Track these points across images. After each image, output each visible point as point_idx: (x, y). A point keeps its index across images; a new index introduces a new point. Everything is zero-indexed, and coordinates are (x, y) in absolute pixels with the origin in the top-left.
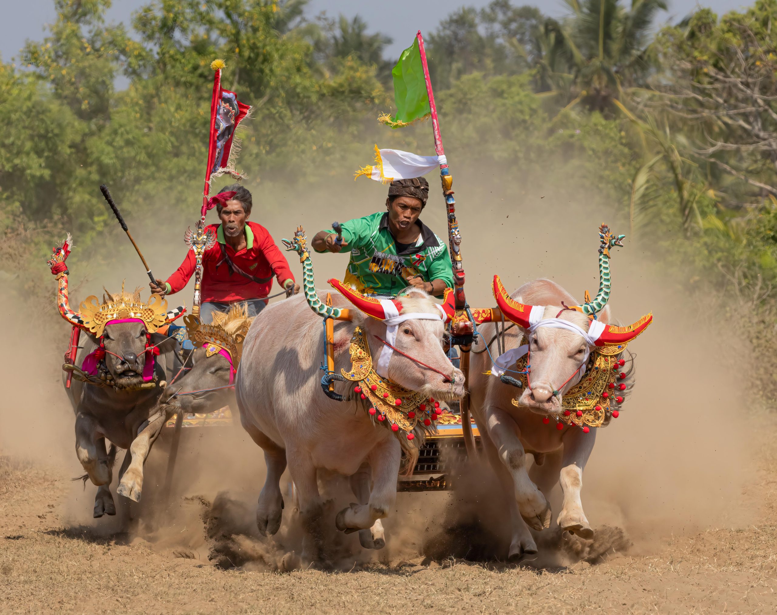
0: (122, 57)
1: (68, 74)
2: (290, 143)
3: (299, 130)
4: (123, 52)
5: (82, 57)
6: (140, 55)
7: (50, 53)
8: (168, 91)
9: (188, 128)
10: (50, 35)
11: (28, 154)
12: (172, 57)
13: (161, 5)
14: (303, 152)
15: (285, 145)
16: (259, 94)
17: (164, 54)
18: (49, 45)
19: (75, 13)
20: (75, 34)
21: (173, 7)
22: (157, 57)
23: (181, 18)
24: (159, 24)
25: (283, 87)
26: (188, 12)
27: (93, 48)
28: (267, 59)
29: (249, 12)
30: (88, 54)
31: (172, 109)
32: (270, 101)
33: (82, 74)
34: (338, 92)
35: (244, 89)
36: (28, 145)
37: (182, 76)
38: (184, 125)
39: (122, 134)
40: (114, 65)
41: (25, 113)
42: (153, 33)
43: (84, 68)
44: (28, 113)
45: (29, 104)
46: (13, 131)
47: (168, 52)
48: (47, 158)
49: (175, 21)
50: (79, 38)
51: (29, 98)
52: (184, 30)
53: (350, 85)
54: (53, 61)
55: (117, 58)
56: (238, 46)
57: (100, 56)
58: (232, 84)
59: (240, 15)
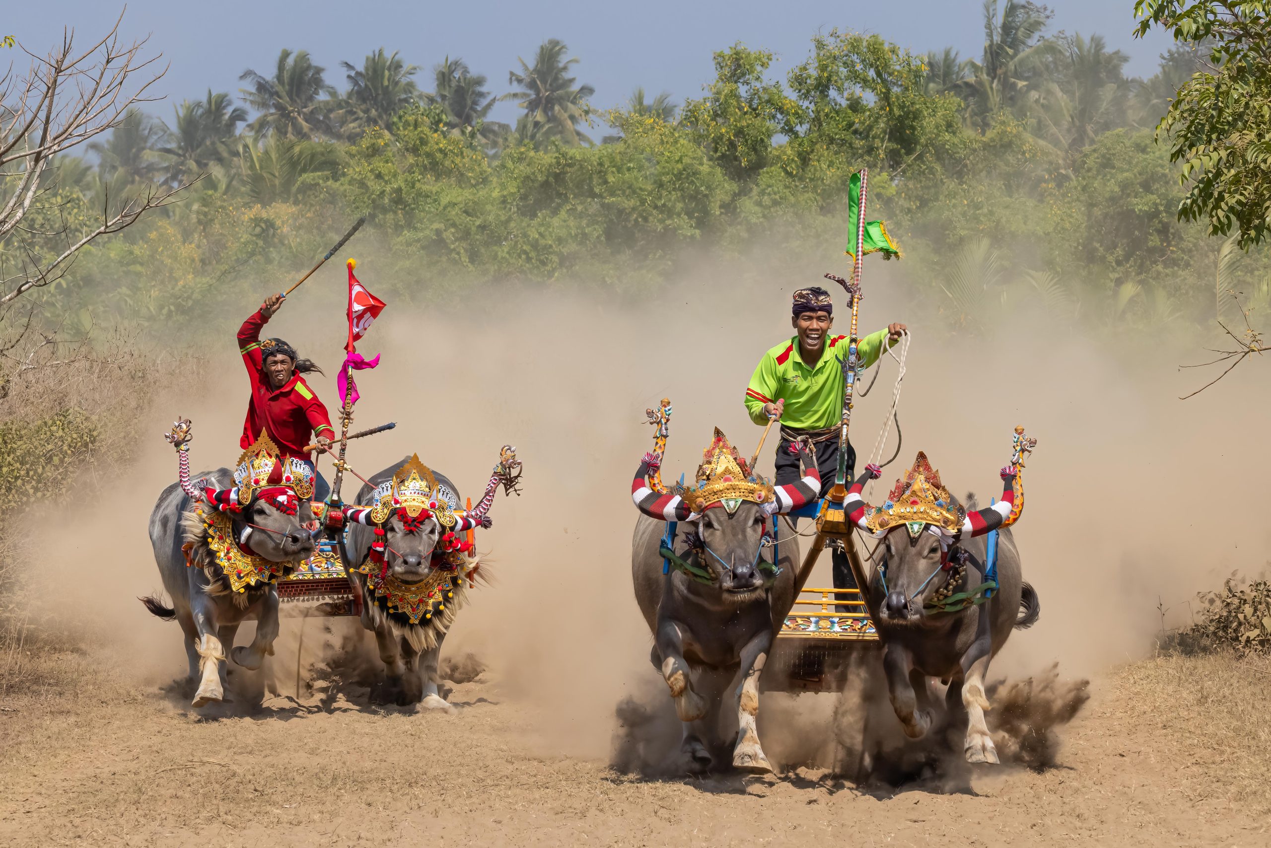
0: (779, 116)
1: (727, 132)
2: (941, 197)
3: (951, 184)
4: (780, 110)
5: (740, 118)
6: (796, 113)
7: (709, 112)
8: (822, 148)
9: (839, 185)
10: (710, 95)
11: (679, 215)
12: (827, 115)
13: (817, 65)
14: (954, 206)
15: (937, 199)
16: (909, 152)
17: (819, 112)
18: (708, 104)
19: (733, 75)
20: (734, 94)
21: (827, 66)
22: (813, 115)
23: (835, 78)
24: (814, 82)
25: (932, 145)
26: (843, 71)
27: (750, 107)
28: (916, 116)
29: (898, 72)
30: (746, 113)
31: (824, 166)
32: (920, 157)
33: (740, 132)
34: (990, 146)
35: (894, 146)
36: (679, 206)
37: (836, 134)
38: (836, 183)
39: (769, 194)
40: (771, 124)
41: (675, 175)
42: (808, 91)
43: (742, 127)
44: (679, 176)
45: (680, 166)
46: (664, 193)
47: (823, 110)
48: (697, 218)
49: (829, 79)
50: (738, 97)
51: (680, 160)
52: (839, 90)
53: (1001, 139)
54: (712, 120)
55: (774, 117)
56: (889, 105)
57: (758, 115)
58: (883, 141)
59: (891, 74)
